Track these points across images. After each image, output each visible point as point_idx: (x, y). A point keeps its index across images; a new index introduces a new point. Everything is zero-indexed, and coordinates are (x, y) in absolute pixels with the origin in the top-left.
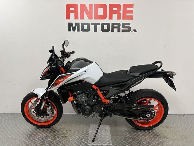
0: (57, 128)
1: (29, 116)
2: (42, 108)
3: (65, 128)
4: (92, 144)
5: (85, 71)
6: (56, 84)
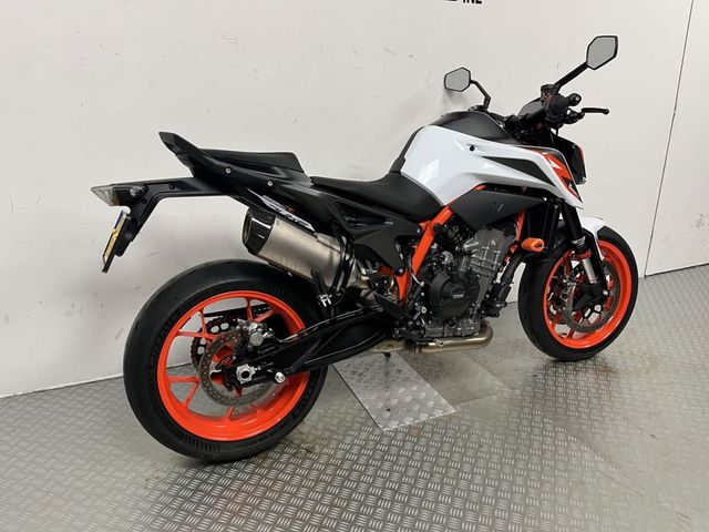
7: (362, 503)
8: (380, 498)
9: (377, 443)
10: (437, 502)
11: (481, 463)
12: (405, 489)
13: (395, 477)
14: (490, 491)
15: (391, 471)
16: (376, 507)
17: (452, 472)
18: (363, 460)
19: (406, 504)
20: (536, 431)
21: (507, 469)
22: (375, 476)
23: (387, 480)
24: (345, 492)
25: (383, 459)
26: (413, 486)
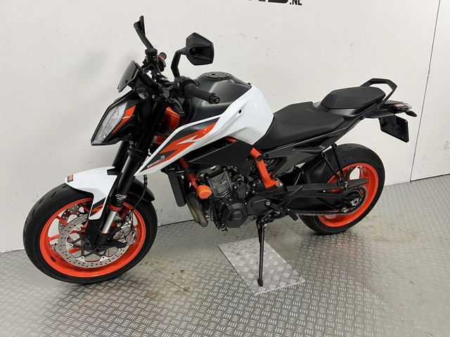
0: (143, 274)
1: (54, 261)
2: (106, 230)
3: (164, 269)
4: (262, 290)
5: (240, 112)
6: (168, 154)
7: (218, 324)
8: (230, 320)
9: (230, 285)
10: (267, 323)
11: (298, 299)
12: (247, 315)
13: (241, 307)
14: (302, 317)
15: (238, 303)
16: (227, 326)
17: (278, 305)
18: (220, 296)
19: (246, 325)
20: (335, 278)
21: (314, 303)
22: (228, 307)
23: (235, 309)
24: (208, 316)
25: (233, 296)
26: (252, 313)
